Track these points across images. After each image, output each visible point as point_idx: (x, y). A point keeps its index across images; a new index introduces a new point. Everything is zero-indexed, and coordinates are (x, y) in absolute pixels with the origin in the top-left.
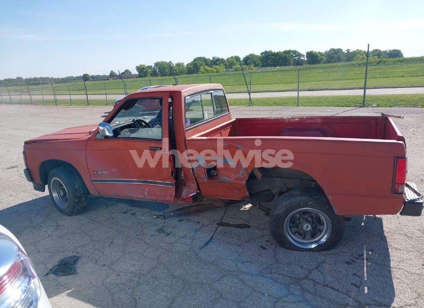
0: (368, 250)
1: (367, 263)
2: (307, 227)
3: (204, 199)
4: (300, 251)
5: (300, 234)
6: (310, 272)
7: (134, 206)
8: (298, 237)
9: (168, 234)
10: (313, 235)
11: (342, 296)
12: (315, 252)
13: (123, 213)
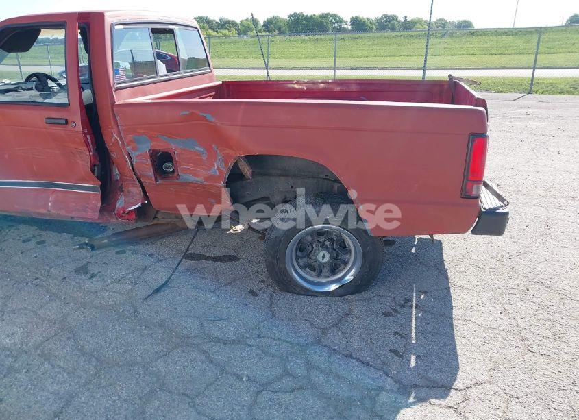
0: (419, 292)
1: (417, 313)
2: (324, 257)
3: (159, 216)
4: (311, 295)
5: (313, 269)
6: (324, 331)
7: (46, 229)
8: (309, 274)
9: (93, 276)
10: (334, 270)
11: (375, 374)
12: (335, 296)
13: (24, 241)
